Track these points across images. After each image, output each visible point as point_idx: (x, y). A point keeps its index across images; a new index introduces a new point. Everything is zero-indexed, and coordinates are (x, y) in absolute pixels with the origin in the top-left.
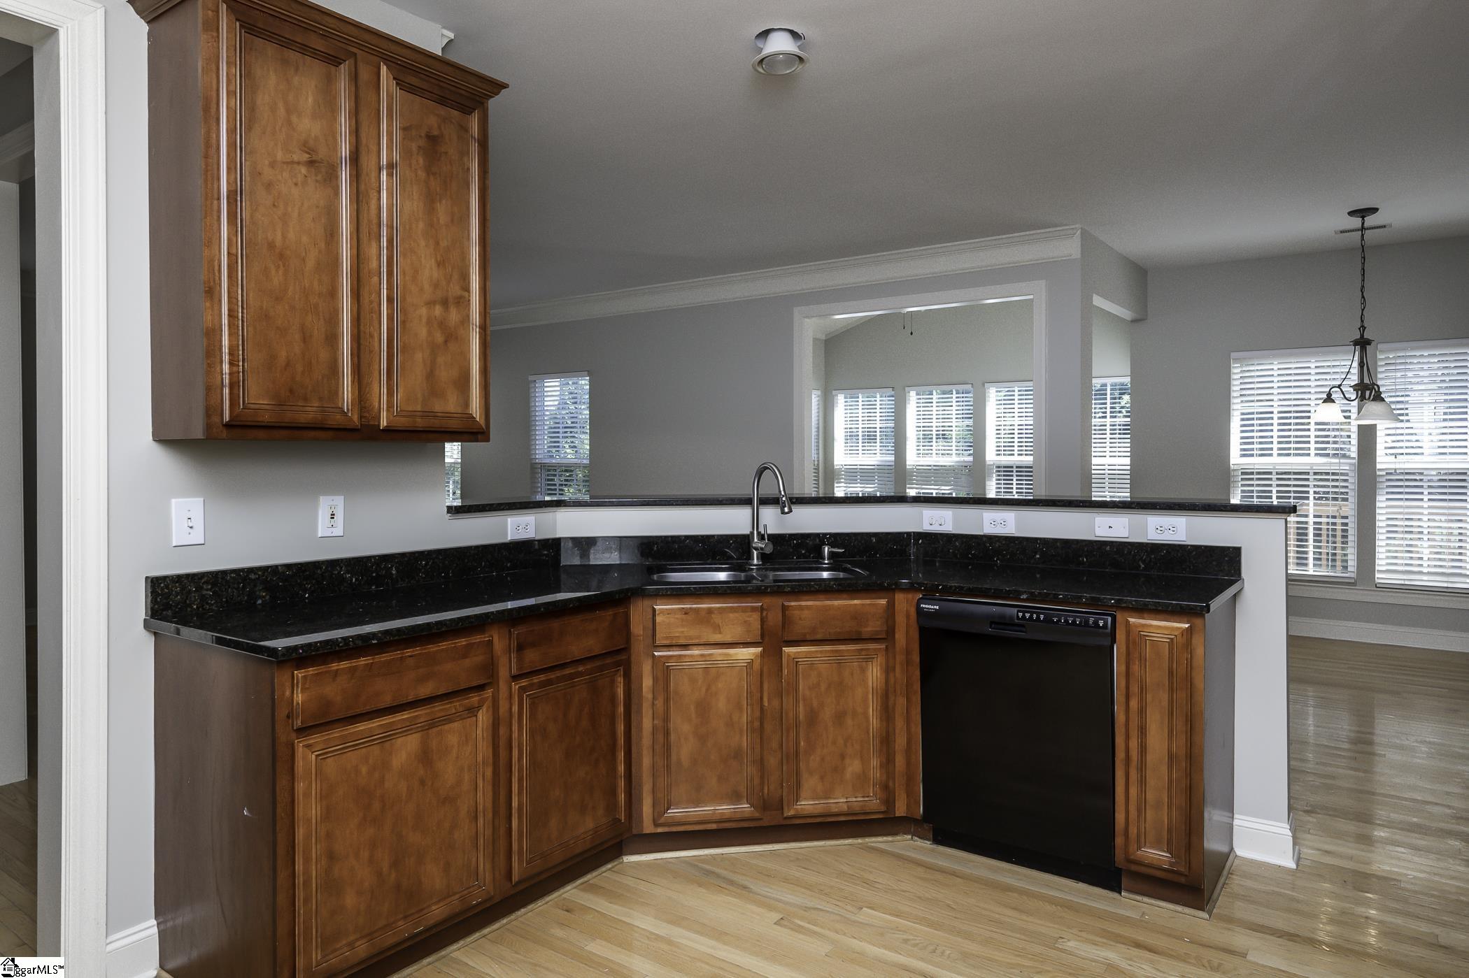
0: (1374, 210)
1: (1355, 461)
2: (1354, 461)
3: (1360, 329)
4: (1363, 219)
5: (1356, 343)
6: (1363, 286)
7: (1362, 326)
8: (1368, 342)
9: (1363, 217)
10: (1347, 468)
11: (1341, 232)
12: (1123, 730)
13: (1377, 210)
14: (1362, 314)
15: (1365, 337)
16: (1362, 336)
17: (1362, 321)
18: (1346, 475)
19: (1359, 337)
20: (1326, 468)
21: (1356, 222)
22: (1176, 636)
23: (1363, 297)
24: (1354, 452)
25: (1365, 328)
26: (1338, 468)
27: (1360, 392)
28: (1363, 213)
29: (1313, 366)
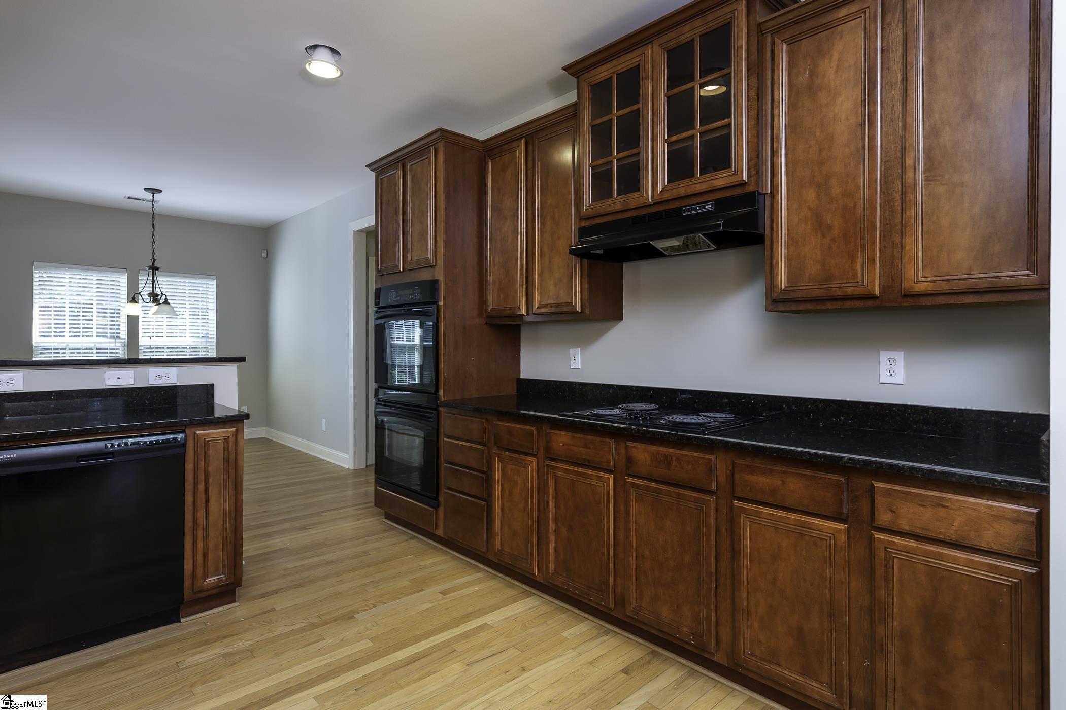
0: (160, 191)
1: (126, 341)
2: (124, 341)
3: (151, 260)
4: (153, 195)
5: (150, 268)
6: (153, 235)
7: (153, 259)
8: (157, 269)
9: (153, 194)
10: (120, 345)
11: (129, 198)
12: (191, 508)
13: (161, 191)
14: (153, 252)
15: (155, 265)
16: (153, 264)
17: (153, 256)
18: (117, 349)
19: (151, 265)
20: (106, 345)
21: (149, 196)
22: (229, 437)
23: (154, 241)
24: (124, 334)
25: (155, 260)
26: (114, 345)
27: (152, 298)
28: (154, 191)
29: (95, 278)
